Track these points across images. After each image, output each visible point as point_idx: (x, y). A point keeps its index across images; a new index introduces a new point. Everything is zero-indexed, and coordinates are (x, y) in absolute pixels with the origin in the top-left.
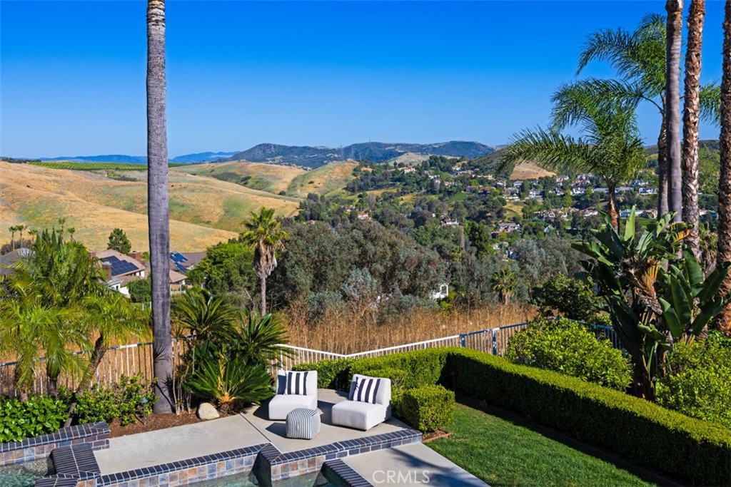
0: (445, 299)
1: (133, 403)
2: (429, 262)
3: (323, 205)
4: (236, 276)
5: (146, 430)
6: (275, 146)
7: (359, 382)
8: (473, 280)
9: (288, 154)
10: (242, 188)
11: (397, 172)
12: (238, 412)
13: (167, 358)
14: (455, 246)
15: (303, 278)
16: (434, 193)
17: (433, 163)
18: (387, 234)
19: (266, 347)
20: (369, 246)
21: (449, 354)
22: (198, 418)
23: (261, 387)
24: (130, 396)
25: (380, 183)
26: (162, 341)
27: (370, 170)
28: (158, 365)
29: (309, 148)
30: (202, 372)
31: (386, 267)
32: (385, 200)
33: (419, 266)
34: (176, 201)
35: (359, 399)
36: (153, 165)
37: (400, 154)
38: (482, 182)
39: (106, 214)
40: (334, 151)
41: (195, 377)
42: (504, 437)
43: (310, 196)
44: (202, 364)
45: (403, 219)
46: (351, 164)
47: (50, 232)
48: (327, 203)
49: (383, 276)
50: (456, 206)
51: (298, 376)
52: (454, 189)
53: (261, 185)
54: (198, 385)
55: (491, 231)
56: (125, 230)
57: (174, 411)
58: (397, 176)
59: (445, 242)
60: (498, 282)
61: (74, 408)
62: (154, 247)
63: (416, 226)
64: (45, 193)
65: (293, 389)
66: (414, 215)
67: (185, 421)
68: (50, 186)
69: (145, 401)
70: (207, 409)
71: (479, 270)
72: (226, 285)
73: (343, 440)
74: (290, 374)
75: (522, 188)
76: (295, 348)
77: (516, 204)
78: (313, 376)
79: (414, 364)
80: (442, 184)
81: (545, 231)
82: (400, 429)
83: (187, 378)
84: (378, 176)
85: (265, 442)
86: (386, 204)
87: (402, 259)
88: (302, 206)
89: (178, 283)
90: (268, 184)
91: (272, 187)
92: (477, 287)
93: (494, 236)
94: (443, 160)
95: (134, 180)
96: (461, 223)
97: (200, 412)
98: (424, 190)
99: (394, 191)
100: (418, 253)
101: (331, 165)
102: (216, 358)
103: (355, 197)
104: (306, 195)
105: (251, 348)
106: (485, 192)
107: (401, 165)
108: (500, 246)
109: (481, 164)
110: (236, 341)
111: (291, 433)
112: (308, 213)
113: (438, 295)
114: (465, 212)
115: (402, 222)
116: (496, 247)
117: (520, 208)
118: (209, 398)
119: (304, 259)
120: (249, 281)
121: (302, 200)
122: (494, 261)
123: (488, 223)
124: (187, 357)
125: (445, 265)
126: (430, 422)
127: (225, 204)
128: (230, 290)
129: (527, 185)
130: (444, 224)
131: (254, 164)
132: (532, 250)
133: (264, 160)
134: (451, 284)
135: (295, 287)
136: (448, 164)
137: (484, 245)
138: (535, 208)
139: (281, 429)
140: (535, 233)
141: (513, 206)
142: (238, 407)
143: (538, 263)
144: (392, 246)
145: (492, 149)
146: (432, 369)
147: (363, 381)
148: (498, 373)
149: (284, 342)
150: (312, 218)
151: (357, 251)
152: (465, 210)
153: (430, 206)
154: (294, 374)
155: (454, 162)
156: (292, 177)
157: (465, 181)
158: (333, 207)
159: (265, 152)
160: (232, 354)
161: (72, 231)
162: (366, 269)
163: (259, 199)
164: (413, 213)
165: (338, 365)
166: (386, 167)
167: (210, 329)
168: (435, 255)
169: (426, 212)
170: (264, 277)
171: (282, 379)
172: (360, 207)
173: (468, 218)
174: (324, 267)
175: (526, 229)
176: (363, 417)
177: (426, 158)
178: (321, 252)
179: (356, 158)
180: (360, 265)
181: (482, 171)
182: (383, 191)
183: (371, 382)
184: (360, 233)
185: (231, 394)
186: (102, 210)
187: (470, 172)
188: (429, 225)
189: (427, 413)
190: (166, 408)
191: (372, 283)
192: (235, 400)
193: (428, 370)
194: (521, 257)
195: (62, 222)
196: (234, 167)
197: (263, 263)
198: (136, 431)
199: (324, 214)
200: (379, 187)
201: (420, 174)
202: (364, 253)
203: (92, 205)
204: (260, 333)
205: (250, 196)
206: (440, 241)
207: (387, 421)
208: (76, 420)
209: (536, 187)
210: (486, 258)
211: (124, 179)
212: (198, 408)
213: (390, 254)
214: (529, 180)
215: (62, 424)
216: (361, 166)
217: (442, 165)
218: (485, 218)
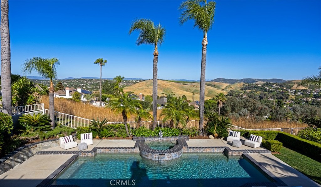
0: (268, 118)
1: (194, 132)
2: (265, 109)
3: (234, 93)
4: (211, 107)
5: (197, 138)
6: (222, 79)
7: (253, 136)
8: (278, 114)
9: (225, 81)
10: (213, 88)
11: (256, 86)
12: (219, 138)
13: (202, 124)
14: (272, 105)
15: (229, 109)
16: (266, 91)
17: (267, 84)
18: (253, 101)
19: (227, 125)
20: (247, 103)
21: (279, 133)
22: (209, 138)
23: (225, 133)
24: (193, 131)
25: (250, 88)
26: (201, 120)
27: (248, 85)
28: (200, 125)
29: (231, 79)
30: (211, 128)
31: (252, 109)
32: (252, 92)
33: (262, 109)
34: (197, 90)
35: (253, 140)
36: (202, 82)
37: (257, 81)
38: (282, 89)
39: (181, 92)
40: (238, 80)
41: (209, 129)
42: (298, 157)
43: (231, 90)
44: (211, 126)
45: (256, 97)
46: (242, 83)
47: (170, 95)
48: (235, 92)
49: (251, 111)
50: (273, 95)
51: (235, 133)
52: (273, 91)
53: (218, 87)
54: (210, 131)
55: (284, 102)
56: (186, 95)
57: (203, 135)
58: (255, 87)
59: (269, 104)
60: (286, 115)
61: (181, 132)
62: (201, 100)
63: (260, 99)
64: (168, 87)
65: (234, 135)
66: (260, 97)
67: (206, 138)
68: (170, 85)
69: (197, 132)
70: (211, 136)
71: (280, 112)
72: (209, 109)
73: (248, 149)
74: (233, 132)
75: (295, 92)
76: (234, 126)
77: (293, 96)
78: (239, 133)
79: (268, 134)
80: (269, 89)
81: (302, 103)
82: (264, 149)
83: (207, 129)
84: (250, 86)
85: (226, 146)
86: (252, 93)
87: (257, 107)
88: (228, 93)
89: (197, 107)
90: (220, 87)
91: (221, 88)
92: (279, 116)
93: (285, 103)
94: (270, 83)
95: (188, 85)
96: (274, 99)
97: (210, 137)
98: (263, 91)
99: (254, 90)
100: (262, 106)
101: (237, 83)
102: (214, 126)
103: (243, 91)
104: (230, 90)
105: (223, 125)
106: (283, 92)
107: (257, 84)
108: (287, 106)
109: (282, 85)
110: (219, 123)
111: (234, 145)
112: (230, 94)
113: (266, 117)
114: (276, 97)
115: (256, 98)
116: (285, 106)
117: (294, 97)
118: (212, 134)
119: (229, 105)
120: (215, 109)
121: (228, 91)
122: (285, 110)
123: (283, 100)
124: (207, 125)
125: (270, 110)
126: (274, 149)
127: (209, 91)
128: (210, 110)
129: (297, 91)
130: (269, 99)
131: (216, 82)
132: (298, 108)
133: (219, 82)
134: (270, 115)
135: (226, 111)
136: (271, 84)
137: (282, 105)
138: (299, 97)
139: (231, 144)
140: (299, 104)
141: (292, 96)
142: (219, 137)
143: (300, 111)
144: (254, 104)
145: (286, 81)
146: (273, 136)
147: (254, 136)
148: (296, 140)
149: (232, 124)
150: (231, 95)
151: (244, 104)
152: (276, 96)
153: (265, 95)
154: (234, 132)
155: (273, 84)
156: (226, 86)
157: (276, 89)
158: (237, 93)
159: (219, 80)
160: (218, 125)
161: (174, 95)
162: (246, 109)
163: (217, 90)
164: (259, 96)
165: (245, 131)
166: (252, 84)
167: (213, 119)
168: (267, 107)
169: (264, 96)
170: (220, 108)
171: (231, 133)
172: (244, 94)
173: (276, 98)
174: (234, 107)
175: (295, 102)
176: (254, 145)
177: (265, 83)
178: (234, 104)
179: (244, 82)
180: (244, 108)
181: (282, 87)
182: (251, 90)
183: (256, 137)
184: (245, 100)
185: (217, 134)
186: (181, 91)
187: (278, 87)
188: (264, 99)
189: (273, 147)
190: (201, 135)
191: (247, 112)
192: (218, 136)
193: (272, 136)
194: (294, 110)
195: (172, 93)
196: (212, 83)
197: (220, 105)
198: (195, 139)
199: (234, 95)
200: (250, 89)
201: (262, 86)
202: (246, 105)
203: (178, 90)
204: (225, 121)
205: (215, 90)
206: (268, 103)
207: (260, 147)
208: (182, 134)
209: (300, 92)
210: (283, 109)
211: (185, 85)
212: (209, 136)
213: (253, 105)
214: (298, 90)
215: (179, 134)
216: (245, 84)
217: (270, 84)
218: (282, 99)
